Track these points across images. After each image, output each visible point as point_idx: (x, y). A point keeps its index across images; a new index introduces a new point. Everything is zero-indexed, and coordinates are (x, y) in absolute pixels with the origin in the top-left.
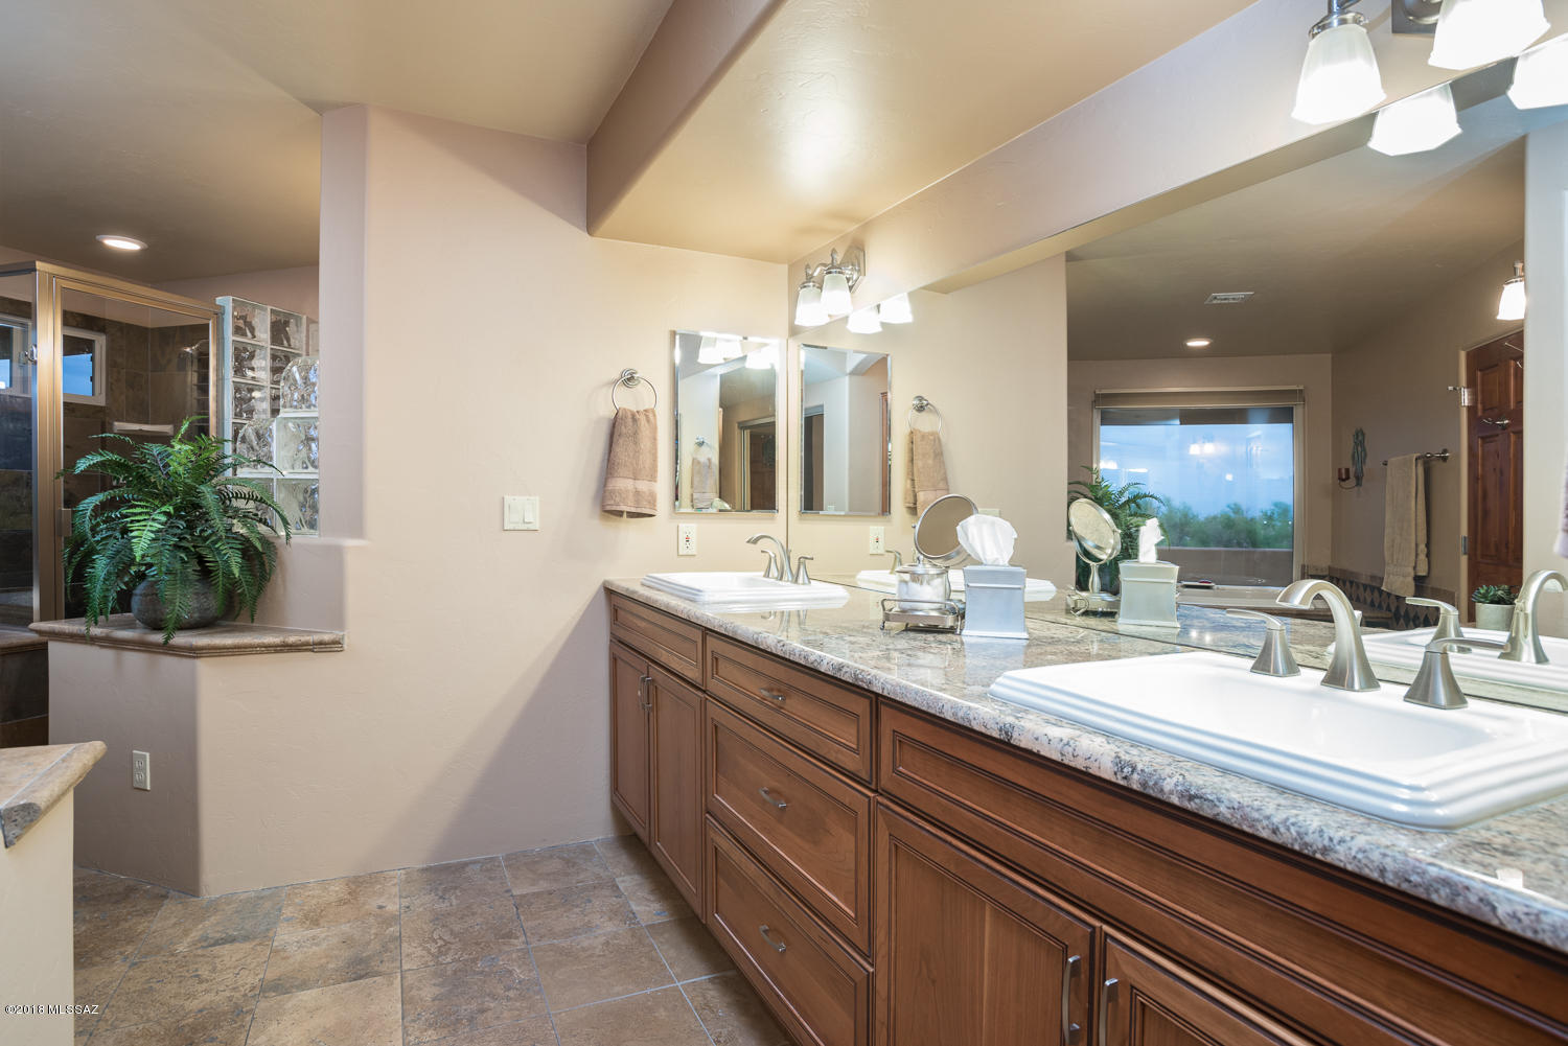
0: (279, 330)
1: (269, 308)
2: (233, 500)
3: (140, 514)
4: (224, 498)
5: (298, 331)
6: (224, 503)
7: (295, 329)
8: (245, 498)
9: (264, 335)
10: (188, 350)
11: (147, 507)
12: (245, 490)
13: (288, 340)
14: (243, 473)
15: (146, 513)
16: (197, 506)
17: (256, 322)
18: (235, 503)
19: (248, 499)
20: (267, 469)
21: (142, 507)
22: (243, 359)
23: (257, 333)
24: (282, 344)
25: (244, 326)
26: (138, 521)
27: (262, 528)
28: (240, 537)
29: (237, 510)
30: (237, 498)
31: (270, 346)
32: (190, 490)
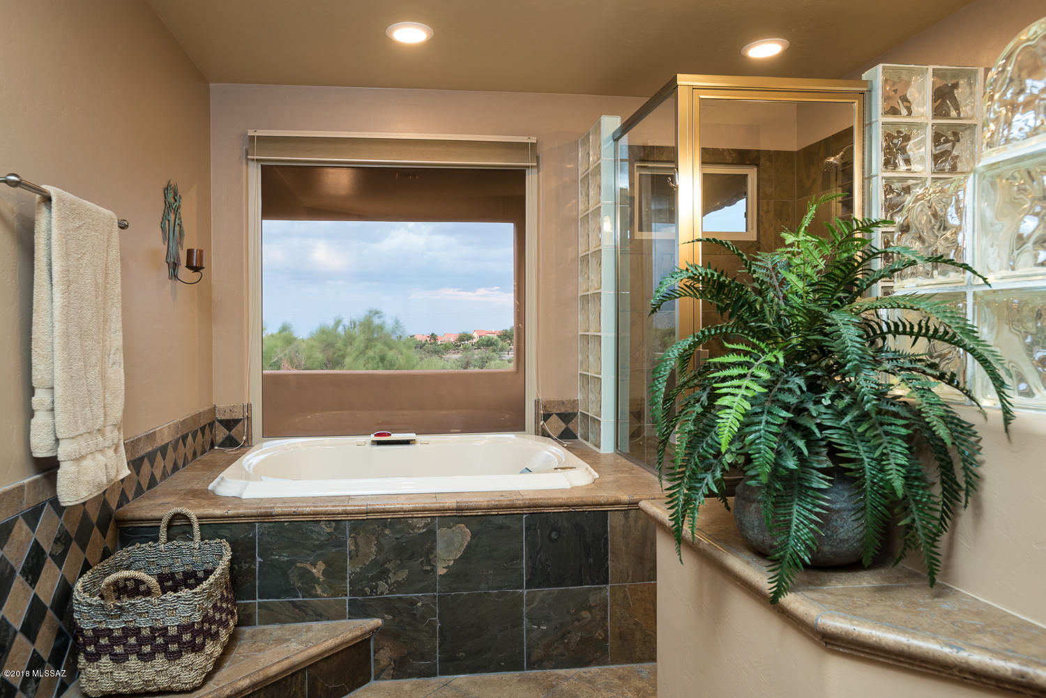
0: (944, 97)
1: (931, 68)
2: (890, 337)
3: (734, 365)
4: (871, 333)
5: (971, 93)
6: (873, 343)
7: (968, 91)
8: (911, 333)
9: (923, 109)
10: (832, 159)
11: (746, 353)
12: (913, 317)
13: (957, 108)
14: (904, 286)
15: (740, 364)
16: (825, 353)
17: (912, 93)
18: (891, 342)
19: (918, 335)
20: (953, 276)
21: (738, 352)
22: (895, 148)
23: (914, 108)
24: (947, 115)
25: (898, 102)
26: (732, 378)
27: (942, 390)
28: (904, 413)
29: (897, 356)
30: (896, 332)
31: (931, 122)
32: (815, 321)
